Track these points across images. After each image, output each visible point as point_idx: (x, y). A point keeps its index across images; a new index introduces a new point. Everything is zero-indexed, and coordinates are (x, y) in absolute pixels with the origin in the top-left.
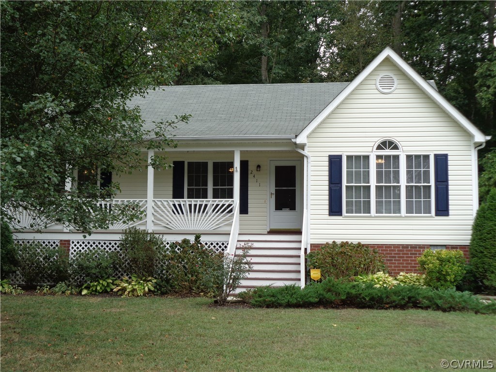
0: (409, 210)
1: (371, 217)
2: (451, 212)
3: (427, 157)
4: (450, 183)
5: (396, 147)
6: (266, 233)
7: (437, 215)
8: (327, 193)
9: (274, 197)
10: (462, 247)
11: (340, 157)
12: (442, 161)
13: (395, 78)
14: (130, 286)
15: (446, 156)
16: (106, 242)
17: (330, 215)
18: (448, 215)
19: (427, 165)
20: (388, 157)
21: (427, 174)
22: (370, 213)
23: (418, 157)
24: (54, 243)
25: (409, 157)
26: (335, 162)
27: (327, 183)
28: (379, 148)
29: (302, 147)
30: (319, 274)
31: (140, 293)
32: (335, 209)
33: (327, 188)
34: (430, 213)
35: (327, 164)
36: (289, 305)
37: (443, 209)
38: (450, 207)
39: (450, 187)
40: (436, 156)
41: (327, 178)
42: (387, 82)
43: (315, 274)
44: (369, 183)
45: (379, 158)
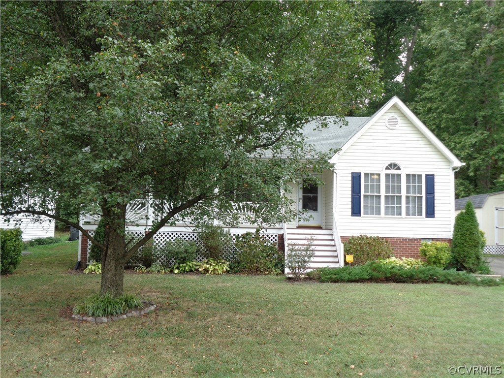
0: (408, 214)
1: (381, 217)
2: (436, 215)
3: (420, 176)
4: (436, 194)
5: (399, 168)
7: (426, 217)
8: (350, 200)
9: (301, 201)
11: (359, 174)
12: (430, 179)
13: (399, 118)
14: (212, 267)
15: (433, 176)
16: (182, 233)
17: (352, 216)
18: (434, 217)
19: (420, 181)
20: (393, 175)
21: (420, 188)
22: (380, 215)
23: (414, 176)
24: (141, 233)
25: (408, 176)
26: (356, 178)
27: (350, 192)
28: (387, 168)
30: (352, 258)
31: (220, 272)
32: (356, 211)
33: (350, 196)
34: (421, 215)
35: (350, 179)
36: (350, 281)
37: (431, 213)
38: (436, 212)
39: (436, 198)
40: (426, 175)
41: (350, 189)
42: (393, 122)
43: (350, 259)
44: (380, 193)
45: (387, 175)
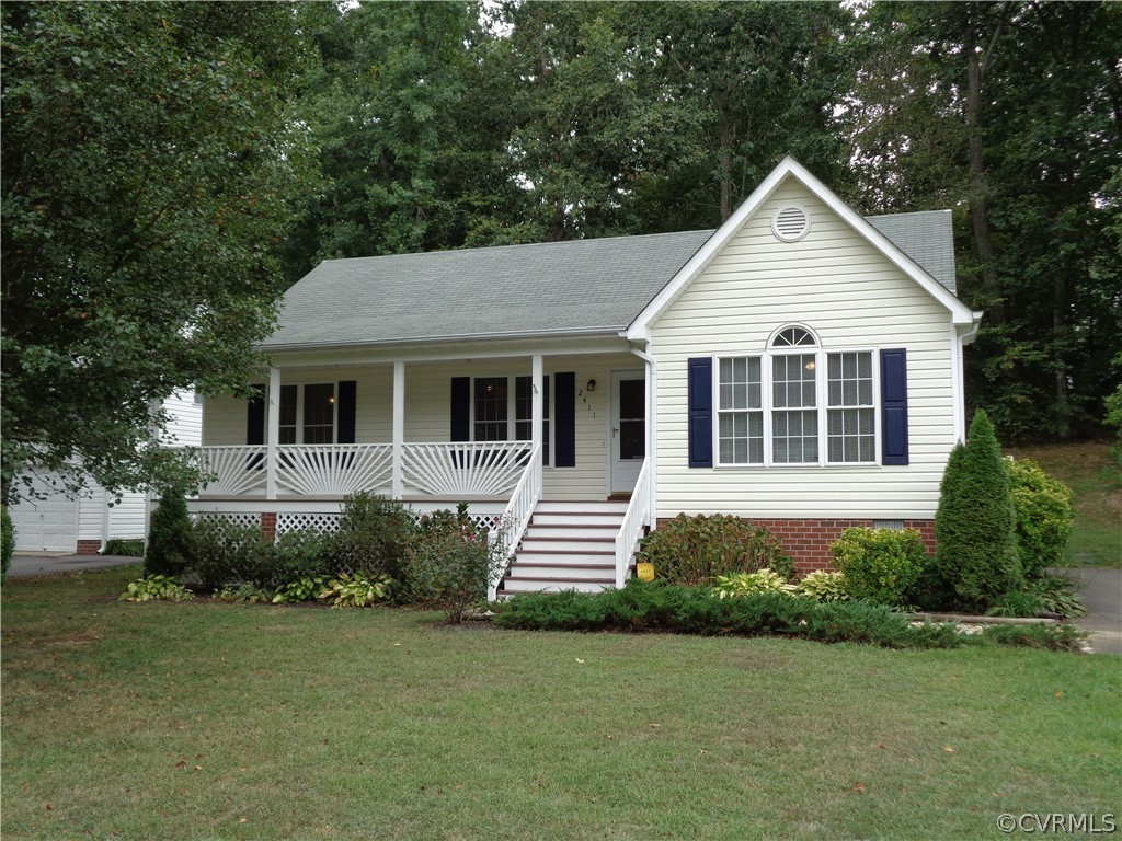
0: (834, 455)
1: (763, 468)
2: (911, 458)
3: (866, 356)
4: (910, 402)
5: (809, 340)
6: (606, 499)
7: (885, 463)
8: (686, 426)
9: (618, 435)
10: (918, 523)
11: (708, 361)
12: (894, 362)
13: (806, 212)
14: (346, 591)
15: (902, 352)
16: (331, 516)
17: (691, 466)
18: (906, 463)
19: (867, 371)
20: (794, 359)
21: (867, 386)
22: (762, 461)
23: (849, 356)
24: (253, 517)
25: (833, 358)
26: (699, 371)
27: (685, 408)
28: (778, 342)
29: (642, 345)
30: (652, 571)
31: (358, 601)
32: (700, 455)
33: (686, 417)
34: (873, 460)
35: (685, 374)
37: (897, 452)
38: (911, 449)
39: (910, 411)
40: (883, 353)
41: (685, 400)
42: (792, 220)
43: (646, 572)
44: (760, 407)
45: (778, 360)
